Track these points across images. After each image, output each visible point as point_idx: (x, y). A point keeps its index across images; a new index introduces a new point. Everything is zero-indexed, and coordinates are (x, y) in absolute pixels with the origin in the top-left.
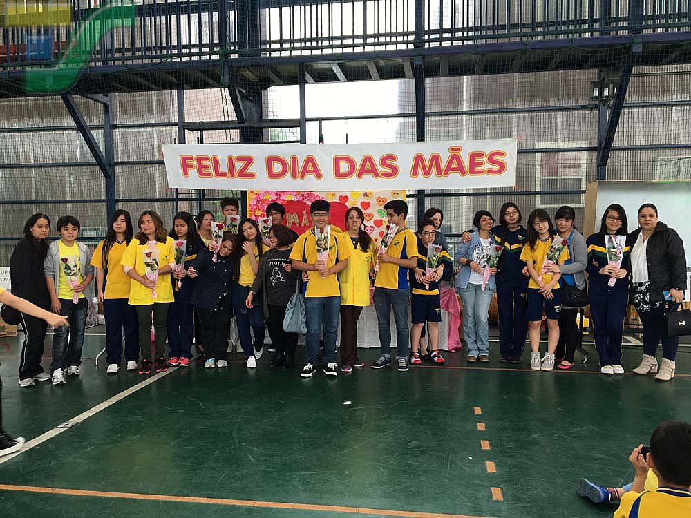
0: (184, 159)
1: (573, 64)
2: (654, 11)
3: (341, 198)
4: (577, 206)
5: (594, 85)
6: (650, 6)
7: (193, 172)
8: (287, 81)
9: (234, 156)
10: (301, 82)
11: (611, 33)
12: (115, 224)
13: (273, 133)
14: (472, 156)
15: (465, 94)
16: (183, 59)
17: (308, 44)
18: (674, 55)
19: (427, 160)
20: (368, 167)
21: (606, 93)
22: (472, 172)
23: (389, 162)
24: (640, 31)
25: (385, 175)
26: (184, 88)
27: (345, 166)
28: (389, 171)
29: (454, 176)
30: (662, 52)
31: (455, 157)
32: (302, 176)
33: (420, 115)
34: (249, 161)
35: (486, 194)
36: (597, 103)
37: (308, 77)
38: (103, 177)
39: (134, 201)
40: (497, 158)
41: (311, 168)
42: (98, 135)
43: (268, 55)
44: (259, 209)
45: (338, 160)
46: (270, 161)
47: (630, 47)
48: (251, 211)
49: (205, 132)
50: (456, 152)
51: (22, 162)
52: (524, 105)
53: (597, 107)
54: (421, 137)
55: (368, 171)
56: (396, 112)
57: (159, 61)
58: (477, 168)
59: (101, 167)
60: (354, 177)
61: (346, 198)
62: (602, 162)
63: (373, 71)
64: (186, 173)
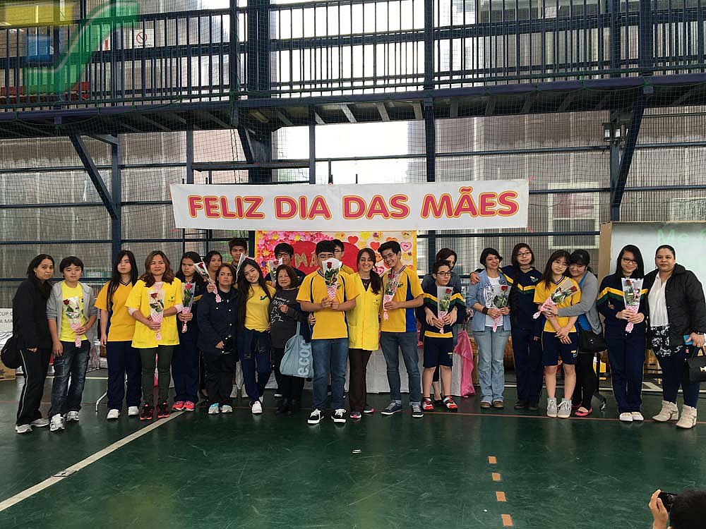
0: (192, 199)
1: (584, 106)
2: (664, 53)
3: (350, 238)
4: (591, 247)
5: (606, 126)
6: (660, 49)
7: (201, 212)
8: (297, 122)
9: (243, 196)
10: (311, 123)
11: (622, 75)
12: (119, 266)
13: (283, 174)
14: (483, 197)
15: (475, 135)
16: (193, 101)
17: (318, 86)
18: (685, 96)
19: (438, 200)
20: (378, 207)
21: (618, 134)
22: (484, 212)
23: (400, 202)
24: (651, 72)
25: (394, 215)
26: (193, 129)
27: (355, 206)
28: (399, 211)
29: (466, 216)
30: (673, 94)
31: (466, 198)
32: (311, 216)
33: (431, 155)
34: (258, 201)
35: (498, 235)
36: (608, 144)
37: (318, 118)
38: (109, 218)
39: (140, 241)
40: (508, 199)
41: (321, 208)
42: (106, 176)
43: (278, 97)
44: (267, 250)
45: (347, 201)
46: (279, 201)
47: (641, 89)
48: (259, 251)
49: (213, 172)
50: (466, 193)
51: (27, 202)
52: (536, 146)
53: (609, 148)
54: (431, 177)
55: (378, 212)
56: (406, 153)
57: (169, 102)
58: (488, 209)
59: (108, 208)
60: (364, 217)
61: (356, 238)
62: (616, 203)
63: (383, 112)
64: (193, 214)
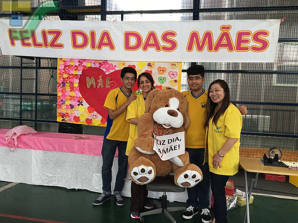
0: (11, 32)
7: (18, 43)
9: (47, 30)
19: (201, 37)
22: (239, 48)
23: (169, 37)
27: (133, 40)
28: (169, 45)
29: (223, 51)
31: (225, 35)
32: (99, 47)
33: (196, 11)
34: (58, 34)
40: (261, 37)
41: (107, 41)
44: (66, 73)
45: (127, 35)
46: (74, 34)
48: (60, 74)
50: (226, 31)
55: (152, 45)
58: (243, 45)
60: (140, 50)
64: (13, 44)
